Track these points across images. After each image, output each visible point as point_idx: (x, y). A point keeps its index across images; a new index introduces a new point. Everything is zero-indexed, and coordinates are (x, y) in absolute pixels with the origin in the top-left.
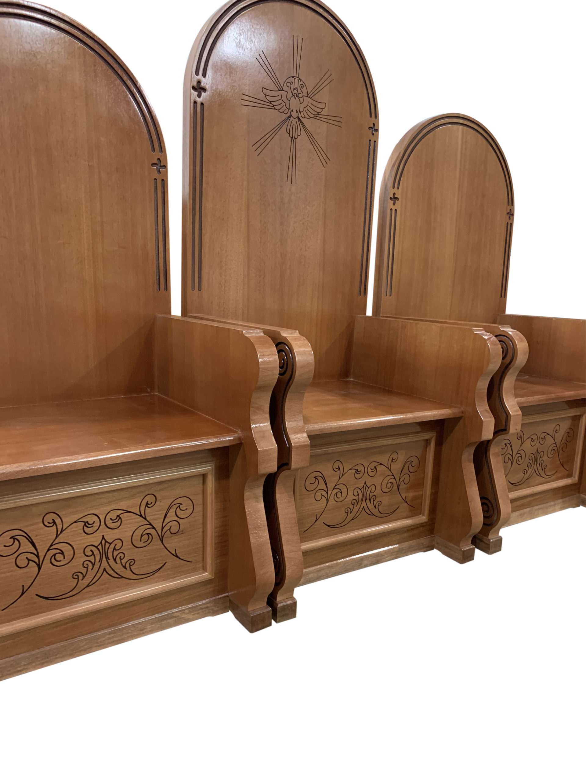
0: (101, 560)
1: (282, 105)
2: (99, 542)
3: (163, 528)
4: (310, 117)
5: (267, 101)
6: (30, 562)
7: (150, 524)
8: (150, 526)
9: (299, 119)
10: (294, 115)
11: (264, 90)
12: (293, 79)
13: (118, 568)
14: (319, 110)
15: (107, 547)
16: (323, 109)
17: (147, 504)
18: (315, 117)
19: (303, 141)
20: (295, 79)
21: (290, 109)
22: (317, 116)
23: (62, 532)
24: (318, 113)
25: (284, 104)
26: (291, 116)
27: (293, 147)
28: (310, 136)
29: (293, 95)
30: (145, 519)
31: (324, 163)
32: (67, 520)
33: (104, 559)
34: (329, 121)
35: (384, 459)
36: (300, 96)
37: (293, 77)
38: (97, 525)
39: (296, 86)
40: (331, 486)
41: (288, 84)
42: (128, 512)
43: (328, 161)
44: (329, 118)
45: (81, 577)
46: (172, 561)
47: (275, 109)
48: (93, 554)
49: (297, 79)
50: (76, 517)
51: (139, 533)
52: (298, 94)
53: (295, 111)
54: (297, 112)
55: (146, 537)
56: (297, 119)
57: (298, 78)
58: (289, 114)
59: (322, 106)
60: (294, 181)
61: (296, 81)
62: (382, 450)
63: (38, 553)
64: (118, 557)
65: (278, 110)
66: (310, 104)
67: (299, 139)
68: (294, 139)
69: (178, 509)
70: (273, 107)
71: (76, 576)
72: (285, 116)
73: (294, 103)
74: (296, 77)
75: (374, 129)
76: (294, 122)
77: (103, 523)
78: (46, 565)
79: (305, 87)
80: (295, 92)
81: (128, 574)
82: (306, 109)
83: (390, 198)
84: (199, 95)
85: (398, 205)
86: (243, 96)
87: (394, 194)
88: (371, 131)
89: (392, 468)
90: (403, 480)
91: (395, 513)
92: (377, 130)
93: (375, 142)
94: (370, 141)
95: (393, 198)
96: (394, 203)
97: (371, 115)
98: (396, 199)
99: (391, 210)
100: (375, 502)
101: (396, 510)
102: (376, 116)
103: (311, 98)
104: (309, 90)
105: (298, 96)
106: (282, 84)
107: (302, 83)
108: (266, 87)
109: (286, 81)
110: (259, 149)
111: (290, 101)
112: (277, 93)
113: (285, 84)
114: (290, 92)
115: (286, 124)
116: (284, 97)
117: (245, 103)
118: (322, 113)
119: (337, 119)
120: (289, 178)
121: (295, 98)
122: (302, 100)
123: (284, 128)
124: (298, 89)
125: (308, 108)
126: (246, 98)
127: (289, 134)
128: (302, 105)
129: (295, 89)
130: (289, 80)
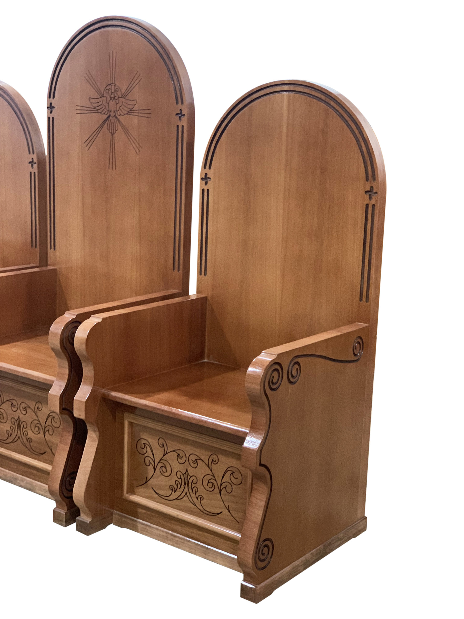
4: (125, 114)
9: (116, 118)
10: (112, 114)
16: (135, 105)
18: (129, 113)
19: (119, 136)
22: (130, 112)
35: (32, 404)
39: (113, 91)
47: (98, 112)
53: (112, 111)
54: (114, 112)
59: (134, 103)
75: (181, 115)
79: (119, 91)
80: (113, 96)
82: (121, 108)
83: (202, 179)
84: (51, 112)
85: (210, 185)
86: (77, 107)
87: (206, 174)
88: (178, 117)
89: (39, 415)
90: (48, 430)
91: (43, 455)
92: (184, 115)
93: (183, 126)
94: (178, 126)
95: (205, 179)
96: (206, 183)
97: (177, 103)
98: (209, 179)
99: (203, 190)
100: (28, 437)
101: (44, 453)
102: (182, 103)
103: (124, 98)
104: (123, 91)
105: (114, 98)
106: (102, 92)
107: (117, 87)
108: (91, 97)
109: (105, 89)
110: (89, 145)
111: (108, 103)
112: (99, 100)
113: (105, 92)
114: (109, 96)
115: (107, 121)
116: (104, 103)
117: (79, 112)
118: (134, 109)
119: (148, 111)
120: (111, 166)
121: (113, 101)
122: (117, 101)
123: (105, 126)
124: (114, 93)
125: (123, 106)
126: (79, 108)
127: (109, 130)
128: (118, 105)
129: (112, 94)
130: (108, 88)
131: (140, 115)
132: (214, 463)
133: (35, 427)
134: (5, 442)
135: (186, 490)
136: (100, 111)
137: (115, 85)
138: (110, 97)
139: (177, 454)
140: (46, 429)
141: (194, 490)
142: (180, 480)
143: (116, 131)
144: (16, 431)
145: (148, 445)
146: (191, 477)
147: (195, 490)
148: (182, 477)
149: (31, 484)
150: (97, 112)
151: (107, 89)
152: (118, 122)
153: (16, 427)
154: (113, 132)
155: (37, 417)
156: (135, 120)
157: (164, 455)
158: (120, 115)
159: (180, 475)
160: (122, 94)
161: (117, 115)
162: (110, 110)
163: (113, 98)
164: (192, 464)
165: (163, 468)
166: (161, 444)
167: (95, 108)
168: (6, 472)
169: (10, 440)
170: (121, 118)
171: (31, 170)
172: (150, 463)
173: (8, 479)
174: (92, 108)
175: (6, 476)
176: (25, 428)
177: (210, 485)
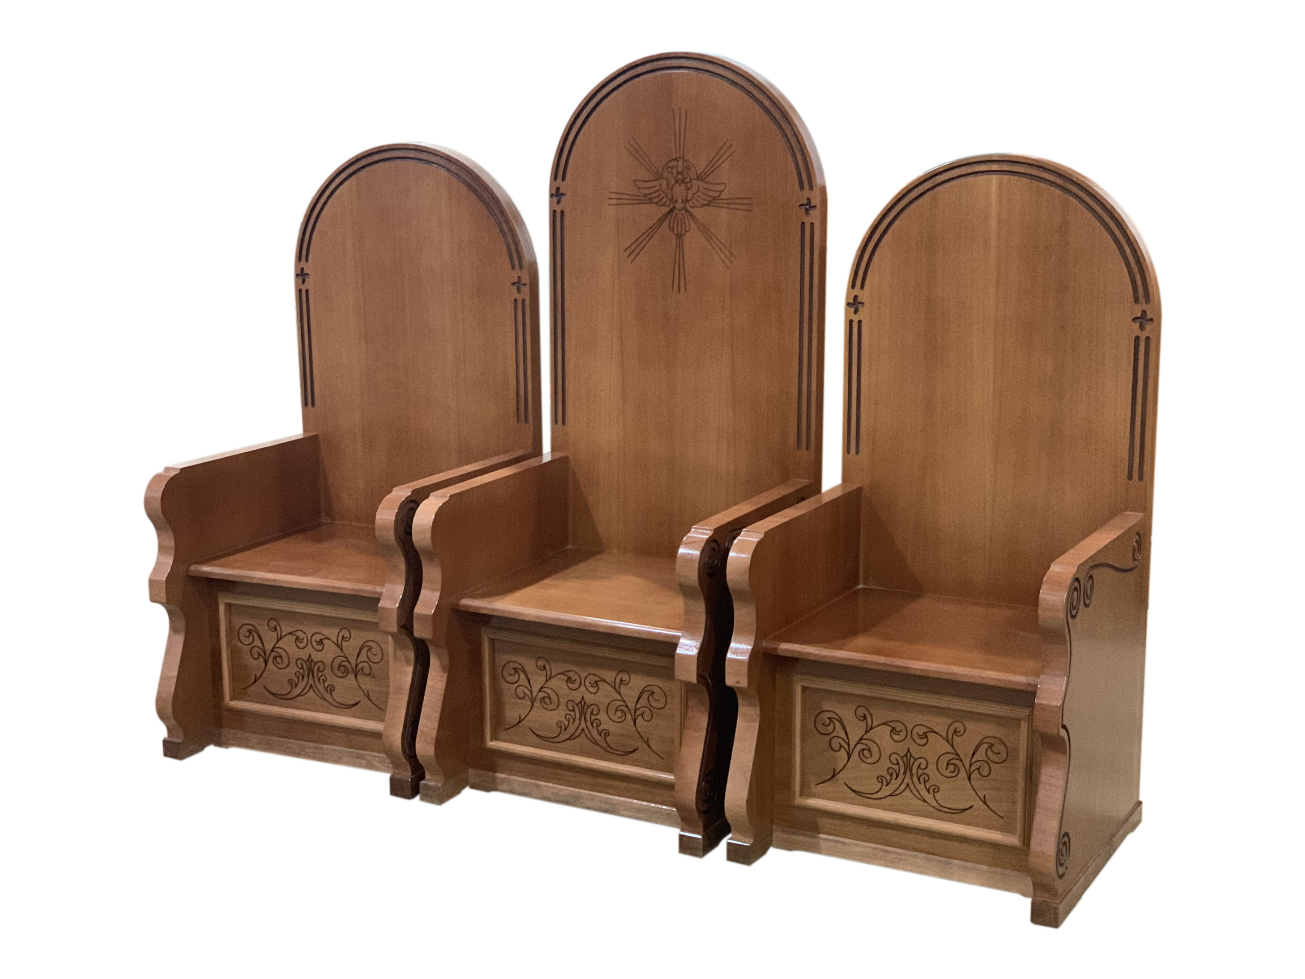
0: (308, 676)
1: (661, 197)
2: (307, 659)
3: (356, 665)
4: (703, 206)
5: (641, 195)
6: (260, 656)
7: (346, 658)
8: (346, 660)
9: (687, 211)
10: (679, 205)
11: (636, 182)
12: (676, 162)
13: (321, 688)
14: (716, 194)
15: (313, 665)
16: (721, 192)
17: (343, 637)
18: (710, 204)
19: (693, 239)
20: (678, 161)
21: (672, 199)
22: (712, 202)
23: (280, 638)
24: (715, 198)
25: (662, 194)
26: (674, 207)
27: (680, 246)
29: (677, 182)
30: (342, 650)
31: (727, 262)
32: (285, 630)
33: (311, 675)
34: (733, 207)
36: (687, 180)
37: (675, 160)
38: (305, 642)
39: (680, 169)
41: (669, 170)
42: (328, 639)
43: (733, 259)
44: (733, 202)
45: (294, 685)
46: (365, 701)
47: (651, 203)
48: (303, 667)
49: (681, 160)
50: (290, 630)
51: (337, 661)
52: (684, 178)
53: (680, 201)
54: (683, 202)
55: (343, 668)
56: (683, 211)
57: (683, 158)
58: (671, 206)
59: (722, 187)
60: (682, 289)
61: (680, 163)
63: (265, 650)
64: (321, 678)
65: (656, 203)
66: (701, 189)
67: (687, 238)
68: (680, 236)
70: (650, 199)
71: (291, 682)
72: (667, 209)
73: (679, 190)
74: (680, 158)
75: (810, 206)
76: (679, 215)
77: (310, 642)
78: (271, 663)
79: (692, 168)
80: (680, 177)
81: (328, 697)
82: (696, 196)
83: (848, 304)
84: (559, 202)
85: (863, 314)
86: (610, 194)
87: (856, 297)
88: (804, 210)
89: (622, 691)
90: (642, 715)
91: (632, 754)
92: (815, 206)
93: (812, 224)
94: (803, 224)
95: (853, 304)
96: (856, 312)
97: (802, 187)
98: (860, 305)
99: (851, 322)
100: (600, 729)
101: (633, 751)
102: (811, 188)
103: (702, 181)
104: (700, 171)
105: (683, 181)
106: (660, 171)
107: (688, 163)
108: (639, 178)
109: (666, 166)
110: (634, 254)
111: (672, 189)
112: (654, 183)
113: (665, 170)
114: (672, 179)
115: (669, 218)
116: (664, 187)
117: (614, 202)
118: (721, 197)
119: (747, 201)
120: (676, 287)
121: (680, 185)
122: (689, 185)
123: (666, 224)
124: (683, 172)
125: (699, 194)
126: (614, 196)
127: (673, 230)
128: (689, 191)
129: (678, 173)
130: (670, 165)
131: (732, 206)
132: (958, 734)
133: (616, 711)
134: (557, 740)
135: (908, 780)
136: (655, 200)
137: (685, 161)
138: (675, 180)
139: (890, 728)
140: (638, 713)
141: (922, 779)
142: (896, 767)
143: (686, 231)
144: (577, 722)
145: (837, 720)
146: (916, 760)
147: (924, 778)
148: (900, 761)
149: (607, 802)
150: (649, 201)
151: (669, 167)
152: (689, 217)
153: (578, 715)
154: (680, 233)
155: (620, 694)
156: (723, 214)
157: (866, 732)
158: (694, 207)
159: (897, 760)
160: (699, 175)
161: (687, 206)
162: (675, 199)
163: (680, 181)
164: (918, 741)
165: (866, 752)
166: (860, 716)
167: (646, 195)
168: (557, 789)
169: (562, 737)
170: (697, 212)
171: (516, 295)
172: (841, 746)
173: (562, 799)
174: (639, 196)
175: (557, 794)
176: (595, 715)
177: (951, 768)
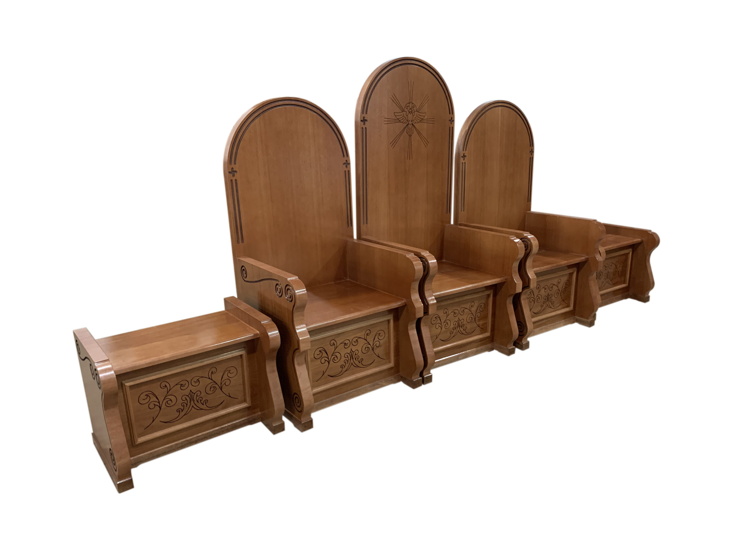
0: (350, 360)
2: (350, 352)
3: (373, 345)
4: (418, 122)
5: (396, 119)
6: (326, 361)
7: (369, 343)
8: (368, 344)
9: (413, 125)
10: (410, 123)
11: (396, 114)
12: (409, 104)
13: (357, 362)
14: (422, 117)
15: (353, 353)
16: (424, 116)
17: (367, 334)
18: (421, 122)
19: (415, 136)
21: (408, 120)
22: (422, 121)
23: (337, 347)
24: (422, 119)
25: (405, 118)
26: (409, 124)
27: (410, 140)
28: (419, 133)
29: (409, 113)
30: (366, 340)
31: (426, 145)
32: (338, 343)
33: (352, 359)
34: (428, 122)
35: (468, 306)
36: (413, 112)
38: (349, 344)
39: (411, 107)
40: (443, 321)
41: (407, 107)
42: (360, 338)
43: (428, 144)
44: (428, 120)
45: (343, 367)
46: (377, 359)
47: (400, 122)
48: (348, 357)
49: (411, 103)
50: (341, 341)
51: (364, 347)
54: (412, 121)
55: (367, 348)
56: (412, 125)
59: (424, 114)
60: (411, 158)
61: (411, 105)
62: (466, 302)
63: (328, 357)
64: (357, 358)
65: (402, 122)
66: (418, 116)
67: (413, 136)
68: (410, 136)
69: (379, 336)
70: (400, 120)
71: (342, 367)
72: (406, 124)
73: (410, 117)
75: (452, 120)
76: (410, 127)
77: (351, 343)
78: (331, 362)
79: (415, 107)
80: (411, 110)
81: (360, 365)
82: (416, 118)
84: (364, 124)
85: (466, 161)
86: (385, 119)
87: (464, 154)
88: (450, 122)
91: (474, 332)
94: (450, 127)
97: (450, 113)
98: (465, 157)
99: (463, 163)
100: (464, 327)
103: (419, 112)
104: (417, 108)
105: (412, 112)
106: (404, 108)
107: (414, 105)
110: (394, 145)
111: (408, 116)
112: (401, 114)
115: (406, 128)
116: (405, 115)
117: (386, 122)
118: (424, 118)
119: (432, 120)
120: (409, 157)
122: (414, 114)
123: (405, 131)
126: (386, 120)
127: (408, 133)
129: (410, 109)
130: (407, 105)
132: (559, 283)
133: (469, 318)
134: (449, 339)
135: (547, 303)
138: (409, 112)
139: (544, 289)
140: (476, 316)
141: (551, 301)
143: (412, 133)
144: (457, 328)
145: (532, 292)
146: (550, 296)
152: (414, 128)
153: (457, 325)
154: (410, 134)
155: (471, 311)
156: (425, 125)
157: (539, 292)
159: (545, 298)
161: (413, 123)
162: (409, 120)
164: (551, 289)
165: (538, 299)
166: (537, 288)
167: (398, 119)
169: (452, 336)
170: (416, 125)
171: (345, 169)
176: (462, 323)
177: (557, 294)
